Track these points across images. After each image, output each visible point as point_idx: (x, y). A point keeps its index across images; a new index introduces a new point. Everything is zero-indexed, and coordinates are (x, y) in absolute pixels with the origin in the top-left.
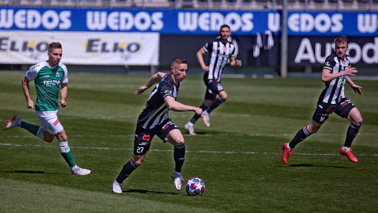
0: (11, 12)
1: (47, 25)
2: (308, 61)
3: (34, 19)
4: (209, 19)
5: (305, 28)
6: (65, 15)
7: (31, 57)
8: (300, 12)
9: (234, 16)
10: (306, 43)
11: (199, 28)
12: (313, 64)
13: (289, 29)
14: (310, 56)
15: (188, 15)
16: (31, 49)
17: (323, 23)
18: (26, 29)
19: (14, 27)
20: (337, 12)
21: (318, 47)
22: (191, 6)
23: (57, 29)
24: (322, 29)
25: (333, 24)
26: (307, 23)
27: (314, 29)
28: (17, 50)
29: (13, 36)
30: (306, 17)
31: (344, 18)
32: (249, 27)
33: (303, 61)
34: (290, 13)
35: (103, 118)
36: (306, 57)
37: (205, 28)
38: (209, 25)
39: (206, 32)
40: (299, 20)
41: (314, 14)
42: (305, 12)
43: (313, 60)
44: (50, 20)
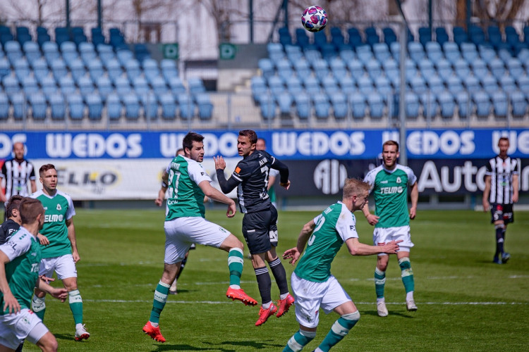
0: (68, 138)
1: (112, 152)
2: (432, 190)
3: (96, 146)
4: (311, 140)
5: (429, 150)
6: (135, 140)
7: (94, 191)
8: (422, 130)
9: (340, 136)
10: (430, 167)
11: (298, 152)
12: (439, 193)
13: (408, 152)
14: (435, 183)
15: (284, 136)
16: (94, 182)
17: (450, 143)
18: (87, 157)
19: (73, 156)
20: (467, 129)
21: (445, 171)
22: (292, 126)
23: (125, 157)
24: (449, 150)
25: (462, 144)
26: (431, 143)
27: (440, 151)
28: (76, 184)
29: (71, 166)
30: (428, 136)
31: (475, 136)
32: (359, 149)
33: (426, 189)
34: (409, 132)
35: (141, 263)
36: (430, 184)
37: (305, 151)
38: (311, 147)
39: (306, 156)
40: (421, 140)
41: (439, 132)
42: (428, 130)
43: (438, 189)
44: (116, 146)
